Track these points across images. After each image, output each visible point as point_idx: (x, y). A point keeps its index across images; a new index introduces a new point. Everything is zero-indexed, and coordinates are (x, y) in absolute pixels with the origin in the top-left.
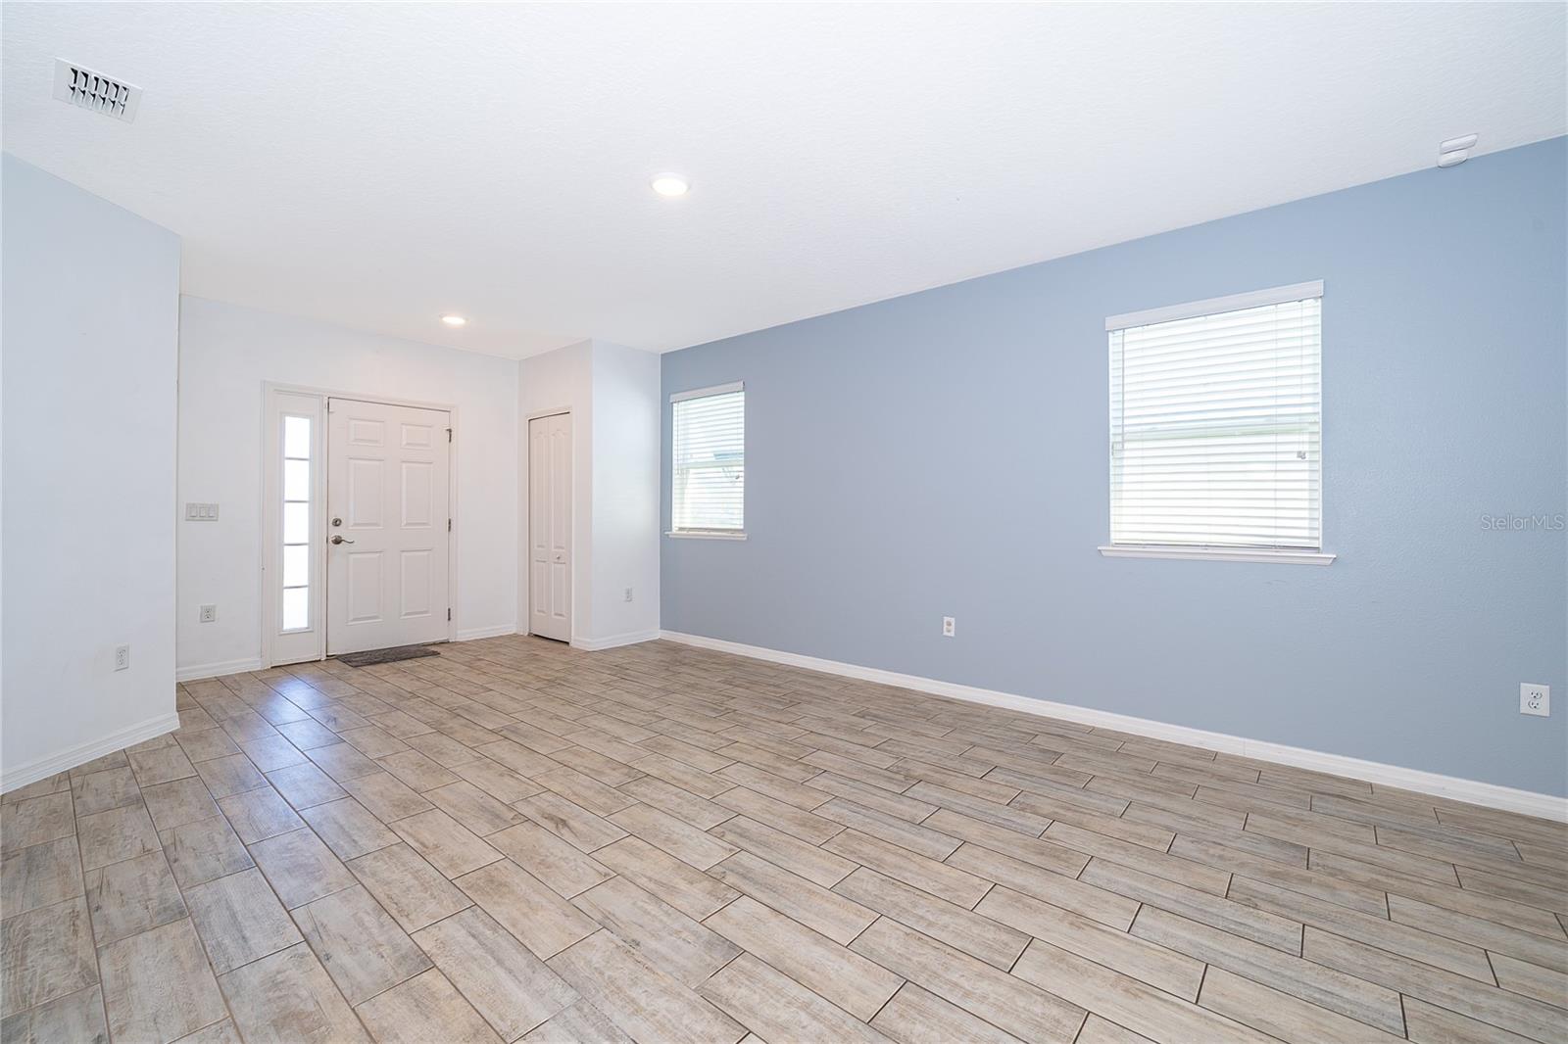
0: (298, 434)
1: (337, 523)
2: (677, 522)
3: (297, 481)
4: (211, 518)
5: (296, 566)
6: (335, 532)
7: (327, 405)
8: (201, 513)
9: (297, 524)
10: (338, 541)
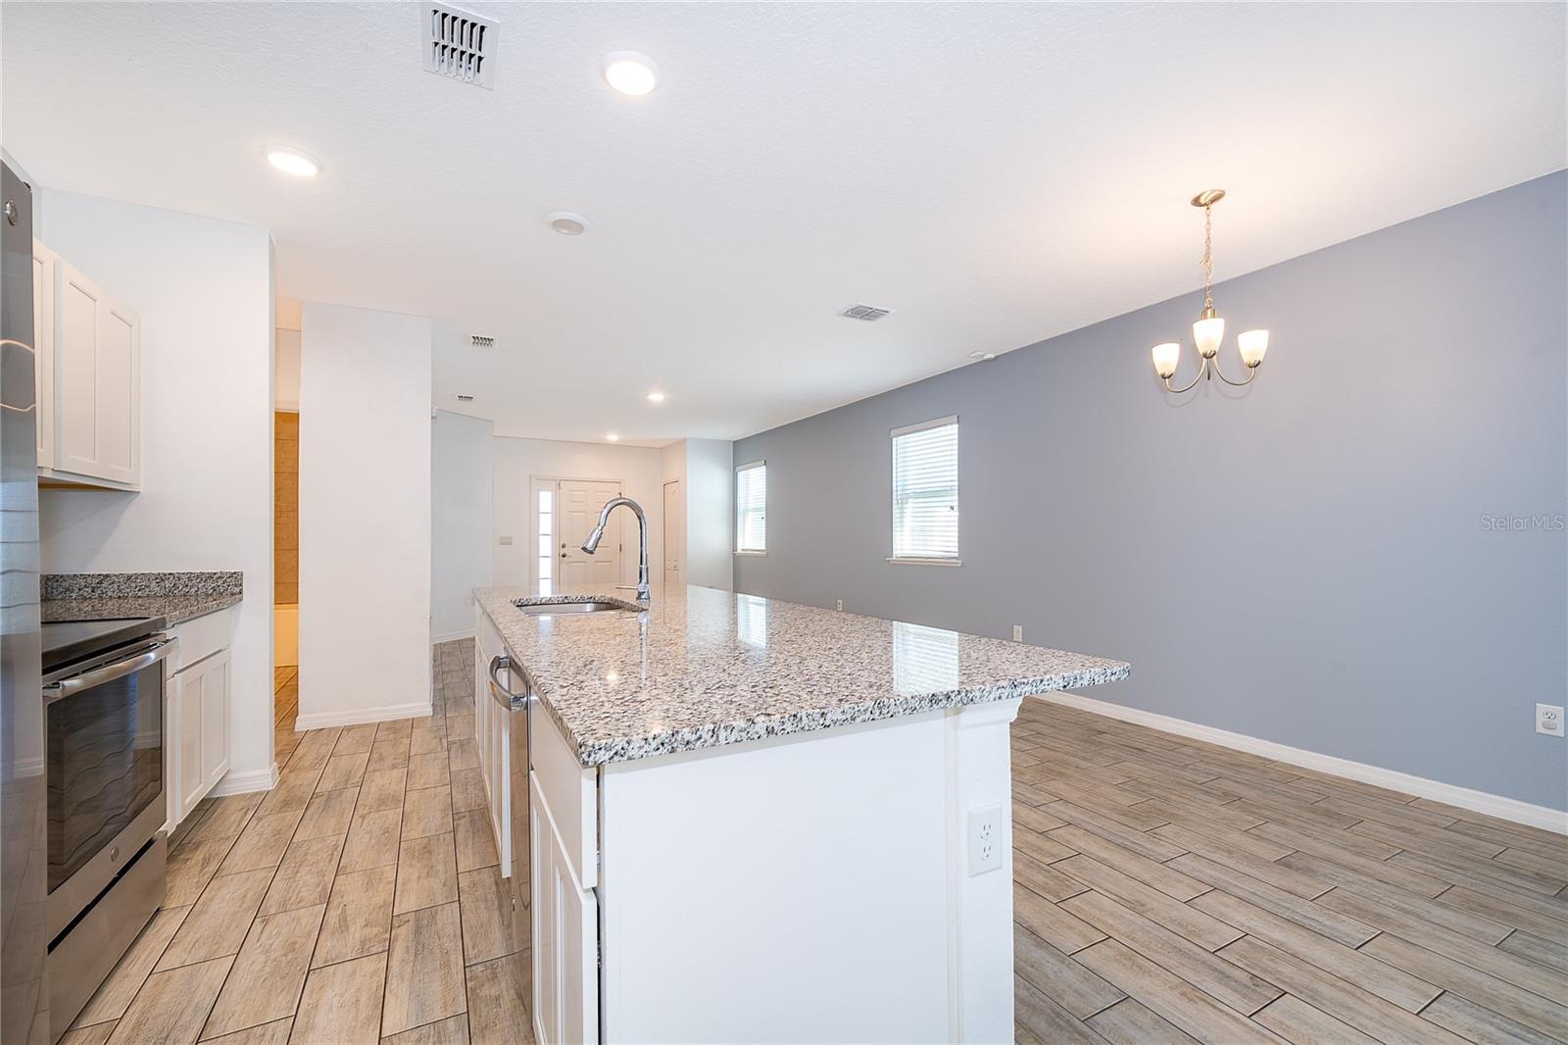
0: (546, 500)
1: (563, 546)
2: (740, 547)
3: (546, 524)
4: (510, 544)
5: (545, 568)
6: (562, 552)
7: (558, 485)
8: (506, 542)
9: (546, 546)
10: (564, 556)
